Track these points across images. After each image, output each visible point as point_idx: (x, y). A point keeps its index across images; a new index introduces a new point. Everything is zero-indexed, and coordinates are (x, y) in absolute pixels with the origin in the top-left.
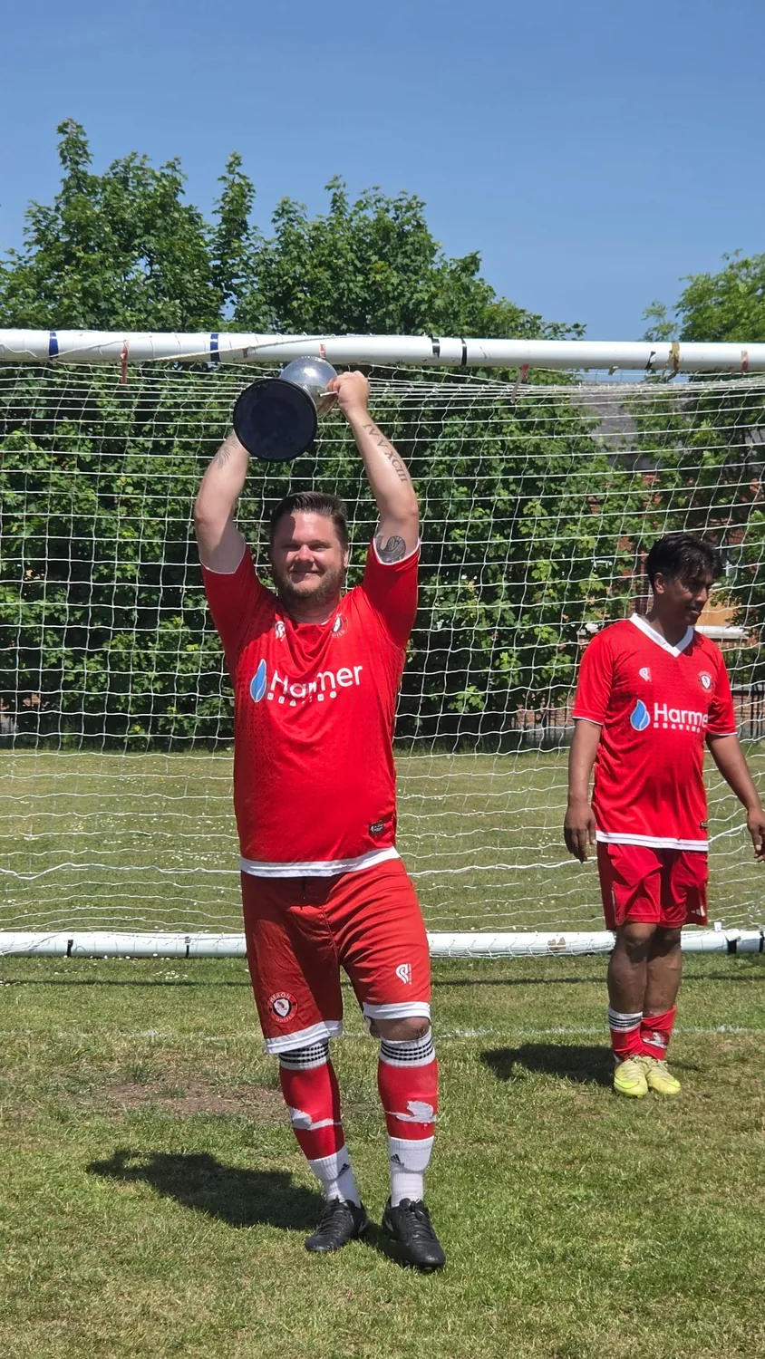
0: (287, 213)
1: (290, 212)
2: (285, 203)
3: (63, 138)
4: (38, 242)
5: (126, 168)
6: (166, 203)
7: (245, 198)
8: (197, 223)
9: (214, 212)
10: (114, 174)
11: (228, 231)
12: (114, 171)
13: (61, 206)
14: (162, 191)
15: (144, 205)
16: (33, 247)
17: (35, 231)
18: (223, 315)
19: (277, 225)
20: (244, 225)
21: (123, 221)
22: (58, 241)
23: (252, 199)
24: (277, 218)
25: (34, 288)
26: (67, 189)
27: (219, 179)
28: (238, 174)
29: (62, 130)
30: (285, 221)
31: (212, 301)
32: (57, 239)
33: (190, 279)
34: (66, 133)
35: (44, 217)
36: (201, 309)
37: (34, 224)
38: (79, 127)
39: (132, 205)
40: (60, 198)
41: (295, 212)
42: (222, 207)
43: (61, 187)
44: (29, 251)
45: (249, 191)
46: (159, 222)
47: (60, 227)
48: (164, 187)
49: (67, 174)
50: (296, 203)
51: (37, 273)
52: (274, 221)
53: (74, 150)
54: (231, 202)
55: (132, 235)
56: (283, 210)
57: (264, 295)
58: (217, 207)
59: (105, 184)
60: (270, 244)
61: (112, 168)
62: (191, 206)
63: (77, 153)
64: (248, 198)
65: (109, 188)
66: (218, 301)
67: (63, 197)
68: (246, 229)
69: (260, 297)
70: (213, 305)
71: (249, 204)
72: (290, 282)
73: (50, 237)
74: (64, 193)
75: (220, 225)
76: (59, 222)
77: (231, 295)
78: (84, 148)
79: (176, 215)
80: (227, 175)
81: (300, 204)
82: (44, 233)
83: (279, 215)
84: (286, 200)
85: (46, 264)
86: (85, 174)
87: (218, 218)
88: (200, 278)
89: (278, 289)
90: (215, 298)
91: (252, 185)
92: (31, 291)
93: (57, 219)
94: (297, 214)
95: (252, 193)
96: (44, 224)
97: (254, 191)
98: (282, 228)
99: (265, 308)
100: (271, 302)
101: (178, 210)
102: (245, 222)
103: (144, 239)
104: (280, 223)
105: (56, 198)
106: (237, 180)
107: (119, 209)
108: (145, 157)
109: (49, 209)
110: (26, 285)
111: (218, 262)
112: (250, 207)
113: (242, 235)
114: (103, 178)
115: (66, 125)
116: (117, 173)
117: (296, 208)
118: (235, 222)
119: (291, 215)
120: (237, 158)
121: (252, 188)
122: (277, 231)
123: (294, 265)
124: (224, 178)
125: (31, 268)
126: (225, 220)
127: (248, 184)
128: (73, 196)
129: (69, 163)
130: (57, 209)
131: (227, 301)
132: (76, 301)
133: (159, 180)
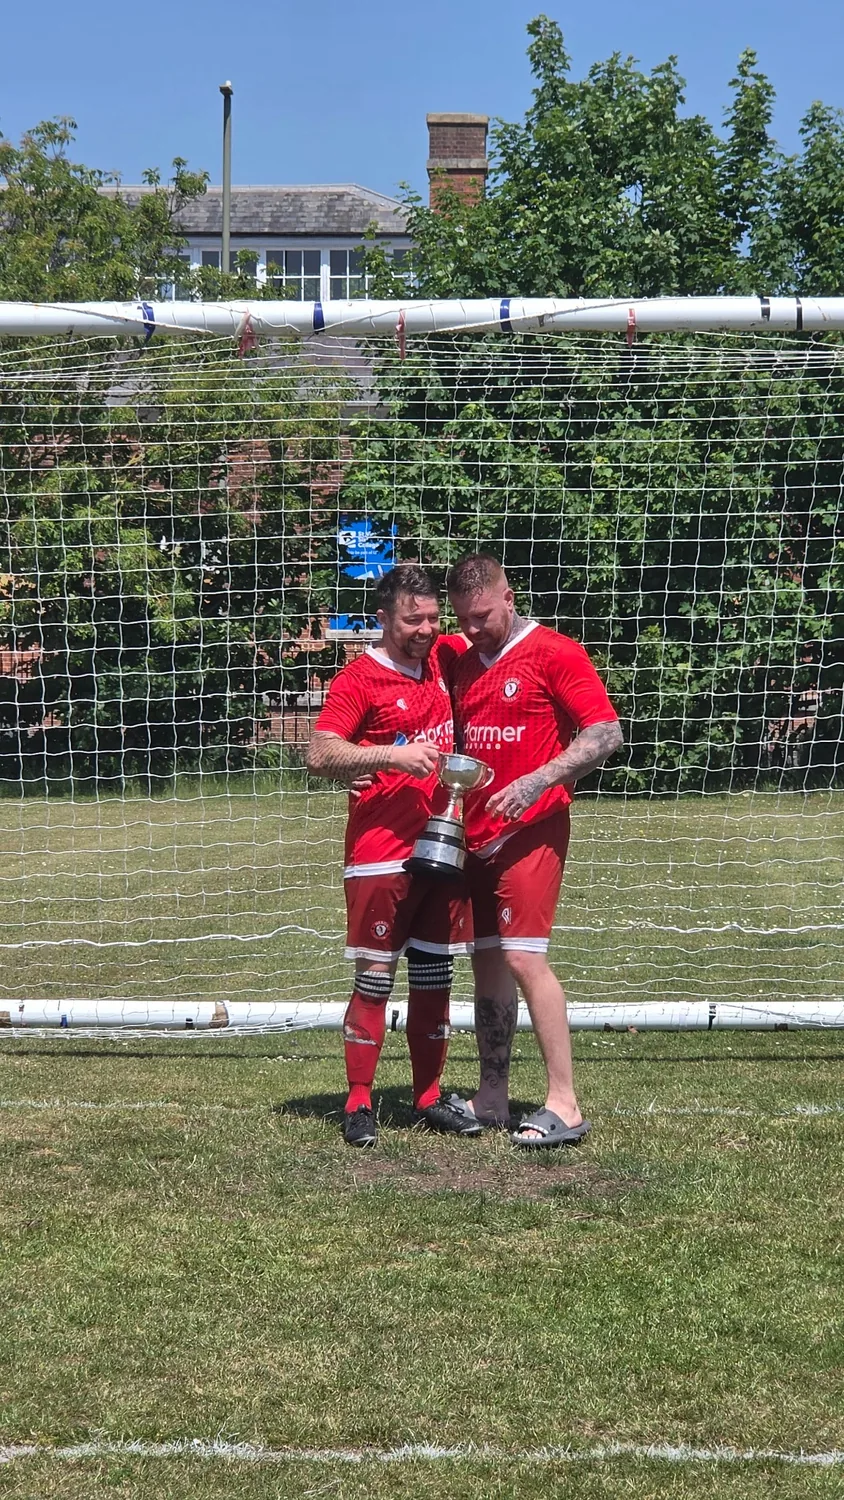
0: (819, 121)
1: (824, 119)
2: (817, 108)
3: (534, 39)
4: (504, 168)
5: (610, 72)
6: (661, 115)
7: (763, 104)
8: (705, 138)
9: (726, 124)
10: (595, 81)
11: (742, 145)
12: (595, 78)
13: (533, 123)
14: (652, 99)
15: (630, 120)
16: (500, 175)
17: (502, 155)
18: (739, 252)
19: (806, 136)
20: (762, 139)
21: (605, 139)
22: (530, 166)
23: (771, 105)
24: (807, 127)
25: (497, 227)
26: (541, 102)
27: (730, 84)
28: (753, 75)
29: (533, 29)
30: (816, 130)
31: (721, 235)
32: (528, 164)
33: (692, 209)
34: (538, 33)
35: (511, 138)
36: (706, 246)
37: (499, 146)
38: (553, 24)
39: (616, 119)
40: (532, 113)
41: (830, 119)
42: (734, 118)
43: (534, 100)
44: (494, 180)
45: (768, 94)
46: (650, 138)
47: (532, 149)
48: (655, 94)
49: (540, 84)
50: (831, 108)
51: (502, 208)
52: (803, 131)
53: (547, 51)
54: (744, 109)
55: (617, 157)
56: (814, 118)
57: (782, 226)
58: (728, 118)
59: (584, 94)
60: (791, 161)
61: (593, 74)
62: (697, 117)
63: (551, 56)
64: (766, 104)
65: (588, 98)
66: (729, 234)
67: (536, 112)
68: (764, 143)
69: (777, 229)
70: (723, 239)
71: (768, 111)
72: (816, 209)
73: (519, 163)
74: (537, 106)
75: (732, 139)
76: (531, 142)
77: (748, 227)
78: (559, 49)
79: (671, 130)
80: (740, 78)
81: (835, 109)
82: (510, 157)
83: (810, 124)
84: (817, 104)
85: (514, 195)
86: (562, 82)
87: (730, 132)
88: (708, 207)
89: (802, 218)
90: (725, 231)
91: (770, 87)
92: (493, 230)
93: (529, 140)
94: (832, 122)
95: (771, 98)
96: (512, 146)
97: (774, 94)
98: (813, 139)
99: (783, 243)
100: (790, 234)
101: (672, 122)
102: (763, 134)
103: (632, 161)
104: (810, 134)
105: (527, 114)
106: (750, 82)
107: (599, 124)
108: (630, 59)
109: (517, 127)
110: (487, 222)
111: (729, 187)
112: (769, 114)
113: (760, 150)
114: (581, 87)
115: (537, 24)
116: (598, 79)
117: (831, 113)
118: (751, 135)
119: (825, 123)
120: (751, 55)
121: (771, 91)
122: (806, 145)
123: (819, 187)
124: (735, 82)
125: (496, 202)
126: (739, 132)
127: (765, 86)
128: (548, 110)
129: (542, 70)
130: (529, 127)
131: (744, 234)
132: (541, 240)
133: (650, 85)
